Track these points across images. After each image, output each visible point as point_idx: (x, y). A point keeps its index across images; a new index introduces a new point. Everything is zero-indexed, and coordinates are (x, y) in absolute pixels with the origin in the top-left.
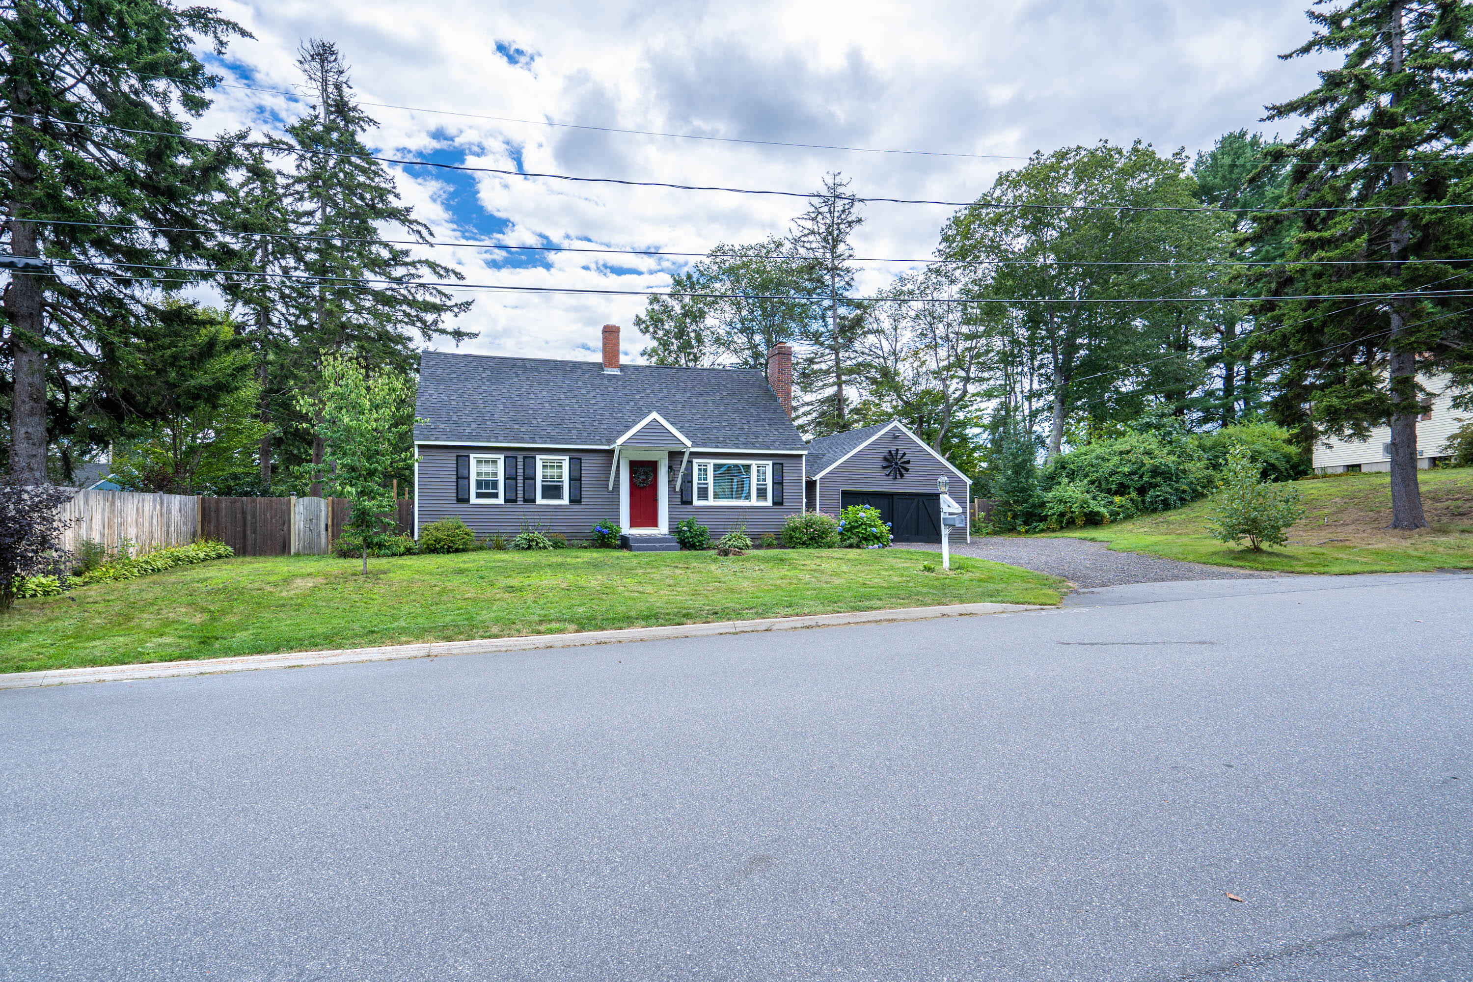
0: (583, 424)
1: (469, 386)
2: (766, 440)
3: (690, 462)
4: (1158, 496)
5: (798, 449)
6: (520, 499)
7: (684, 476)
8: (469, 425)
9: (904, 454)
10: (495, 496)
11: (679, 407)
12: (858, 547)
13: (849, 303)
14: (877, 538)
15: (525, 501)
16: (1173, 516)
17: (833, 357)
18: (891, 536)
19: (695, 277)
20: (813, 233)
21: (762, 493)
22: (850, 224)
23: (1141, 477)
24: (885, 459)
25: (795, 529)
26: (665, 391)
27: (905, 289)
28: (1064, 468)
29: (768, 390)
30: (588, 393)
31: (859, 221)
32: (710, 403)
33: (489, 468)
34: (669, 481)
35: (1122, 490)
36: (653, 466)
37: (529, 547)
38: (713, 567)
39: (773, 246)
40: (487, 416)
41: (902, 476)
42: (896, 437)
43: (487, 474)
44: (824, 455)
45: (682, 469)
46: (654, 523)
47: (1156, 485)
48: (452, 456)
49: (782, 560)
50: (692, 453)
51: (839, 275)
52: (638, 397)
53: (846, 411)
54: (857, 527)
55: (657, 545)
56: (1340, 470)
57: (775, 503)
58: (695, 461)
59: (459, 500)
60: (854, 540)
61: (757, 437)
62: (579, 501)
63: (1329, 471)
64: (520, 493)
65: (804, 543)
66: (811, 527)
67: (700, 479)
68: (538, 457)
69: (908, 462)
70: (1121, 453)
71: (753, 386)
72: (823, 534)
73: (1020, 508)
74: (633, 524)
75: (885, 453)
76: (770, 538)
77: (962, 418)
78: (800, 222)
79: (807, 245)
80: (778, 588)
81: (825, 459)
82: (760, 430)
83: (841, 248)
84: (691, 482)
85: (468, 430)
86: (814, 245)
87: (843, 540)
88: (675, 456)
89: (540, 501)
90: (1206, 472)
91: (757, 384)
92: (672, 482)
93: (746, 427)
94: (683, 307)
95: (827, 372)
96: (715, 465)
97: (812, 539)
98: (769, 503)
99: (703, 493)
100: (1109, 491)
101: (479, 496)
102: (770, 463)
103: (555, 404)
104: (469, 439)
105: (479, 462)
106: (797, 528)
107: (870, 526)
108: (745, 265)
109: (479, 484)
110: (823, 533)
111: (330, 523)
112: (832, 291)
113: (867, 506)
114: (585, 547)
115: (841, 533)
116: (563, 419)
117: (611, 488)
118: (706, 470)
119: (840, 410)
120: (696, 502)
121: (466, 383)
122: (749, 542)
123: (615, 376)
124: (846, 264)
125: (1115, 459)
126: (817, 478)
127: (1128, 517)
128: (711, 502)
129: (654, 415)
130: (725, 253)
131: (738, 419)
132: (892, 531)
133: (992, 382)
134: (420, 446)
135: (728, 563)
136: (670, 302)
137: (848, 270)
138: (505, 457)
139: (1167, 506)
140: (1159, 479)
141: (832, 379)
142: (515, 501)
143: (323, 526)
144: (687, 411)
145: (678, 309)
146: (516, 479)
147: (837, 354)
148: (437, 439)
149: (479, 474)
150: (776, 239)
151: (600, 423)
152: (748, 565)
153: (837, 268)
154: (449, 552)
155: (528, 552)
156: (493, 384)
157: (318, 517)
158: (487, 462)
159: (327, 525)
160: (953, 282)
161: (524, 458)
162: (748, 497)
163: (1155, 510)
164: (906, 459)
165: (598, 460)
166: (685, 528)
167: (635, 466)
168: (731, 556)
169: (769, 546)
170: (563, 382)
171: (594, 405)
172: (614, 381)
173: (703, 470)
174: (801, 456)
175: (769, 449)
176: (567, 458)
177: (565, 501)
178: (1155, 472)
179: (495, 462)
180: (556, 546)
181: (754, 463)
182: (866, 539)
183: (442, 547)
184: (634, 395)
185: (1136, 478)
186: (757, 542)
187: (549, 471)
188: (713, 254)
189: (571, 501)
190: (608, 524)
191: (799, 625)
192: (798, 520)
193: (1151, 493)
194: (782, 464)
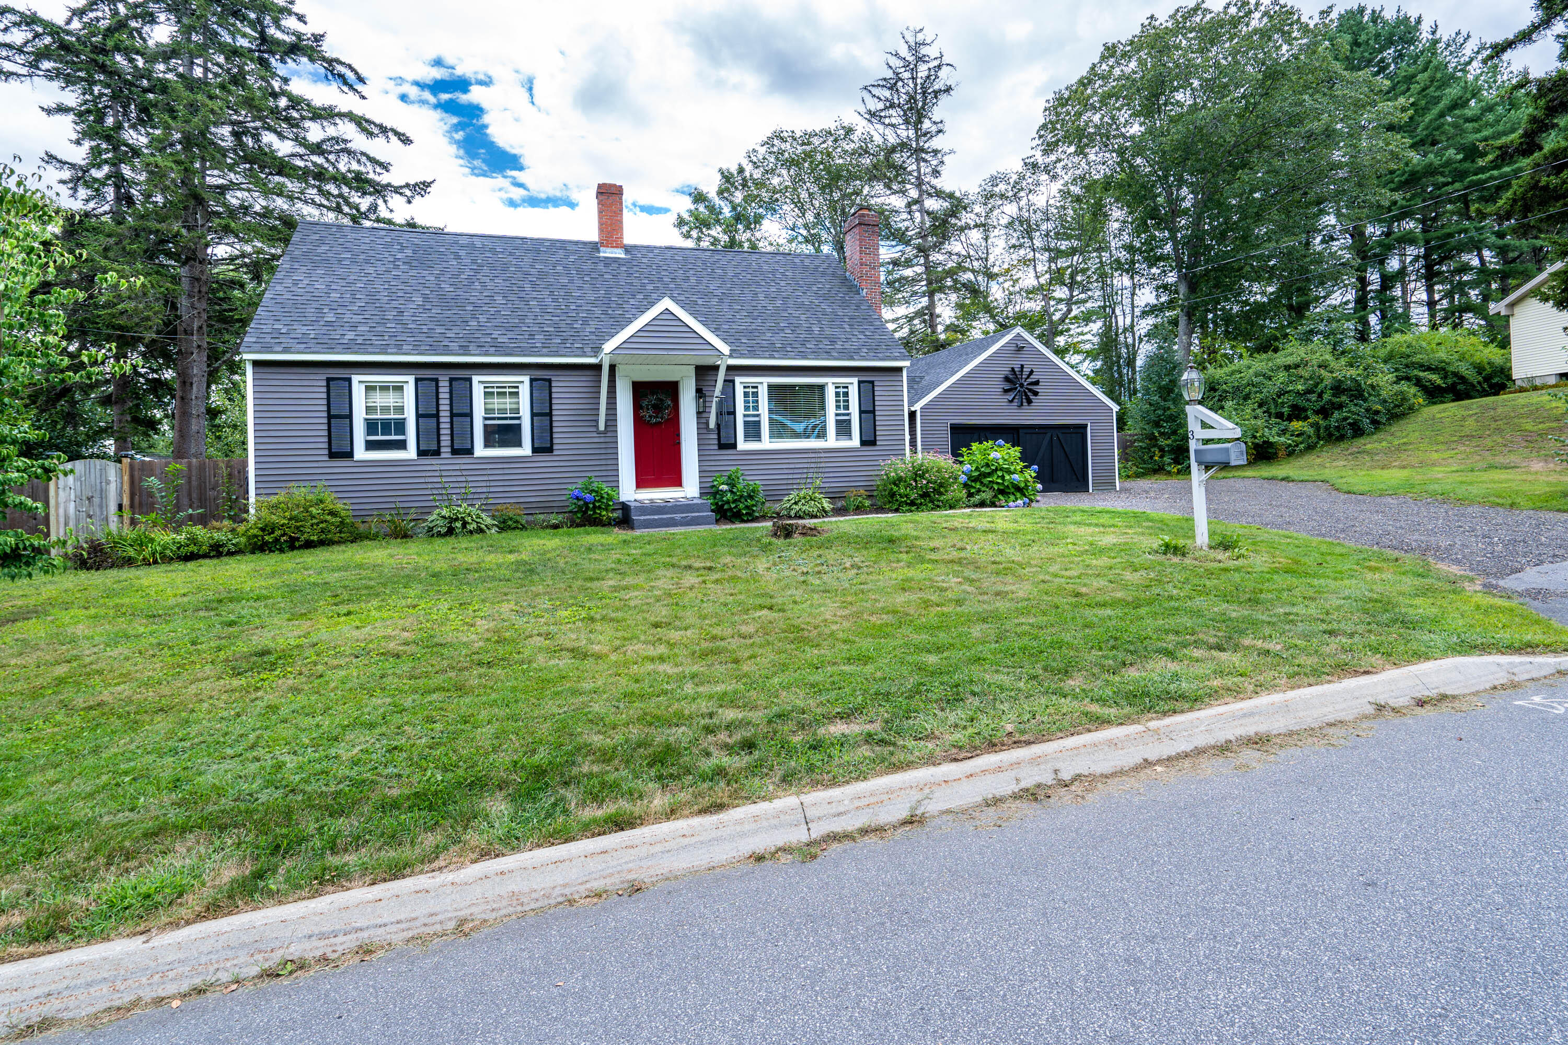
0: (556, 326)
1: (371, 270)
2: (847, 346)
3: (729, 383)
4: (1346, 419)
5: (895, 359)
6: (446, 450)
7: (720, 403)
8: (354, 327)
9: (1031, 372)
10: (402, 445)
11: (715, 301)
12: (993, 505)
13: (939, 194)
14: (1019, 489)
15: (455, 452)
16: (1369, 444)
17: (922, 261)
18: (1039, 486)
19: (748, 168)
20: (892, 106)
21: (843, 428)
22: (936, 93)
23: (1320, 396)
24: (1007, 379)
25: (898, 481)
26: (693, 280)
27: (997, 189)
28: (1215, 390)
29: (846, 279)
30: (571, 281)
31: (948, 90)
32: (761, 296)
33: (389, 399)
34: (698, 413)
35: (1297, 413)
36: (671, 389)
37: (450, 531)
38: (761, 564)
39: (842, 132)
40: (390, 315)
41: (1029, 402)
42: (1020, 349)
43: (385, 409)
44: (922, 378)
45: (718, 392)
46: (677, 481)
47: (1340, 407)
48: (318, 380)
49: (891, 541)
50: (730, 368)
51: (925, 161)
52: (650, 287)
53: (940, 328)
54: (989, 474)
55: (678, 516)
56: (1552, 381)
57: (863, 443)
58: (738, 380)
59: (333, 455)
60: (987, 495)
61: (833, 342)
62: (549, 450)
63: (1538, 382)
64: (445, 440)
65: (913, 503)
66: (922, 477)
67: (747, 408)
68: (476, 379)
69: (1037, 383)
70: (1287, 368)
71: (824, 274)
72: (941, 487)
73: (1169, 442)
74: (641, 483)
75: (1006, 371)
76: (858, 496)
77: (1062, 344)
78: (876, 91)
79: (887, 121)
80: (902, 618)
81: (924, 383)
82: (837, 332)
83: (926, 124)
84: (733, 413)
85: (350, 335)
86: (894, 121)
87: (970, 495)
88: (705, 372)
89: (480, 450)
90: (1396, 387)
91: (830, 271)
92: (701, 414)
93: (816, 329)
94: (734, 208)
95: (914, 281)
96: (771, 387)
97: (925, 495)
98: (855, 442)
99: (753, 431)
100: (1280, 416)
101: (371, 446)
102: (855, 381)
103: (512, 297)
104: (348, 349)
105: (369, 389)
106: (900, 479)
107: (1009, 472)
108: (808, 155)
109: (371, 427)
110: (941, 485)
111: (126, 502)
112: (918, 178)
113: (1001, 441)
114: (556, 527)
115: (965, 485)
116: (522, 318)
117: (602, 427)
118: (756, 394)
119: (933, 326)
120: (742, 445)
121: (366, 266)
122: (827, 505)
123: (615, 260)
124: (935, 143)
125: (1282, 376)
126: (917, 407)
127: (1310, 448)
128: (767, 443)
129: (667, 303)
130: (783, 140)
131: (803, 317)
132: (1039, 477)
133: (1089, 305)
134: (256, 364)
135: (792, 553)
136: (717, 201)
137: (936, 152)
138: (417, 380)
139: (1358, 431)
140: (1344, 398)
141: (922, 287)
142: (437, 453)
143: (113, 507)
144: (725, 306)
145: (727, 212)
146: (437, 416)
147: (926, 257)
148: (286, 350)
149: (369, 409)
150: (845, 124)
151: (585, 322)
152: (830, 555)
153: (922, 150)
154: (292, 548)
155: (451, 540)
156: (412, 267)
157: (103, 494)
158: (385, 388)
159: (120, 507)
160: (1054, 177)
161: (451, 380)
162: (822, 435)
163: (1341, 438)
164: (1034, 378)
165: (580, 381)
166: (725, 487)
167: (640, 390)
168: (797, 539)
169: (859, 510)
170: (532, 267)
171: (578, 298)
172: (615, 265)
173: (752, 395)
174: (899, 370)
175: (852, 359)
176: (526, 379)
177: (526, 450)
178: (1338, 388)
179: (399, 388)
180: (506, 525)
181: (830, 383)
182: (1002, 492)
183: (277, 540)
184: (643, 285)
185: (1313, 397)
186: (839, 504)
187: (496, 402)
188: (768, 143)
189: (535, 450)
190: (595, 485)
191: (1005, 786)
192: (900, 465)
193: (1336, 415)
194: (872, 382)
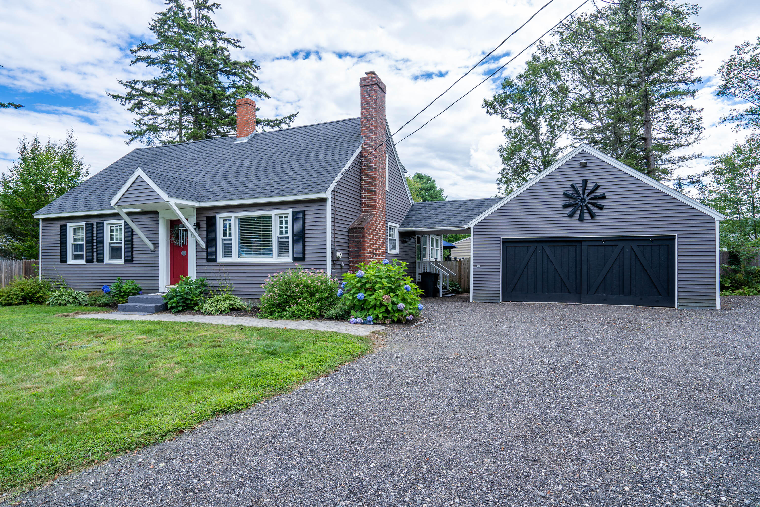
6: (95, 260)
9: (597, 187)
10: (82, 257)
15: (98, 261)
21: (283, 248)
24: (566, 195)
33: (80, 234)
41: (593, 216)
42: (584, 166)
43: (79, 239)
48: (58, 226)
50: (213, 208)
55: (138, 305)
57: (295, 259)
58: (219, 216)
59: (61, 261)
62: (131, 261)
64: (95, 255)
68: (106, 222)
69: (603, 197)
74: (172, 281)
84: (216, 239)
85: (73, 204)
89: (107, 260)
96: (239, 219)
98: (289, 259)
99: (227, 251)
101: (75, 257)
105: (72, 229)
109: (75, 248)
117: (152, 248)
118: (230, 225)
120: (220, 259)
128: (235, 259)
134: (43, 220)
138: (86, 224)
142: (92, 261)
146: (92, 242)
149: (75, 240)
158: (76, 229)
161: (98, 223)
162: (269, 253)
164: (599, 192)
173: (227, 226)
174: (324, 200)
175: (290, 195)
176: (123, 221)
177: (123, 260)
179: (81, 229)
181: (275, 214)
187: (114, 235)
189: (126, 261)
194: (303, 212)
